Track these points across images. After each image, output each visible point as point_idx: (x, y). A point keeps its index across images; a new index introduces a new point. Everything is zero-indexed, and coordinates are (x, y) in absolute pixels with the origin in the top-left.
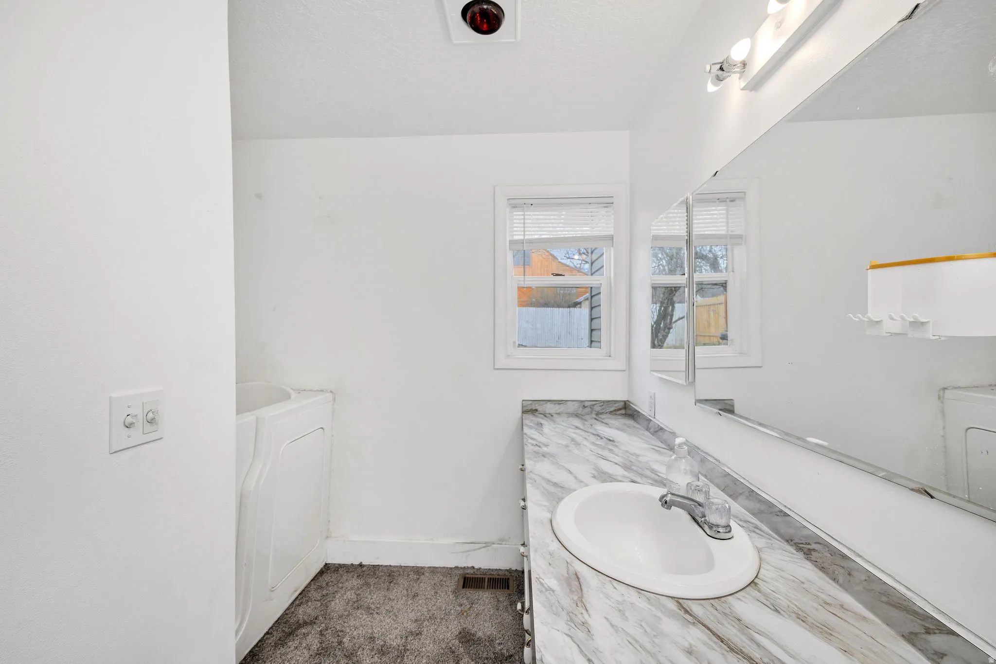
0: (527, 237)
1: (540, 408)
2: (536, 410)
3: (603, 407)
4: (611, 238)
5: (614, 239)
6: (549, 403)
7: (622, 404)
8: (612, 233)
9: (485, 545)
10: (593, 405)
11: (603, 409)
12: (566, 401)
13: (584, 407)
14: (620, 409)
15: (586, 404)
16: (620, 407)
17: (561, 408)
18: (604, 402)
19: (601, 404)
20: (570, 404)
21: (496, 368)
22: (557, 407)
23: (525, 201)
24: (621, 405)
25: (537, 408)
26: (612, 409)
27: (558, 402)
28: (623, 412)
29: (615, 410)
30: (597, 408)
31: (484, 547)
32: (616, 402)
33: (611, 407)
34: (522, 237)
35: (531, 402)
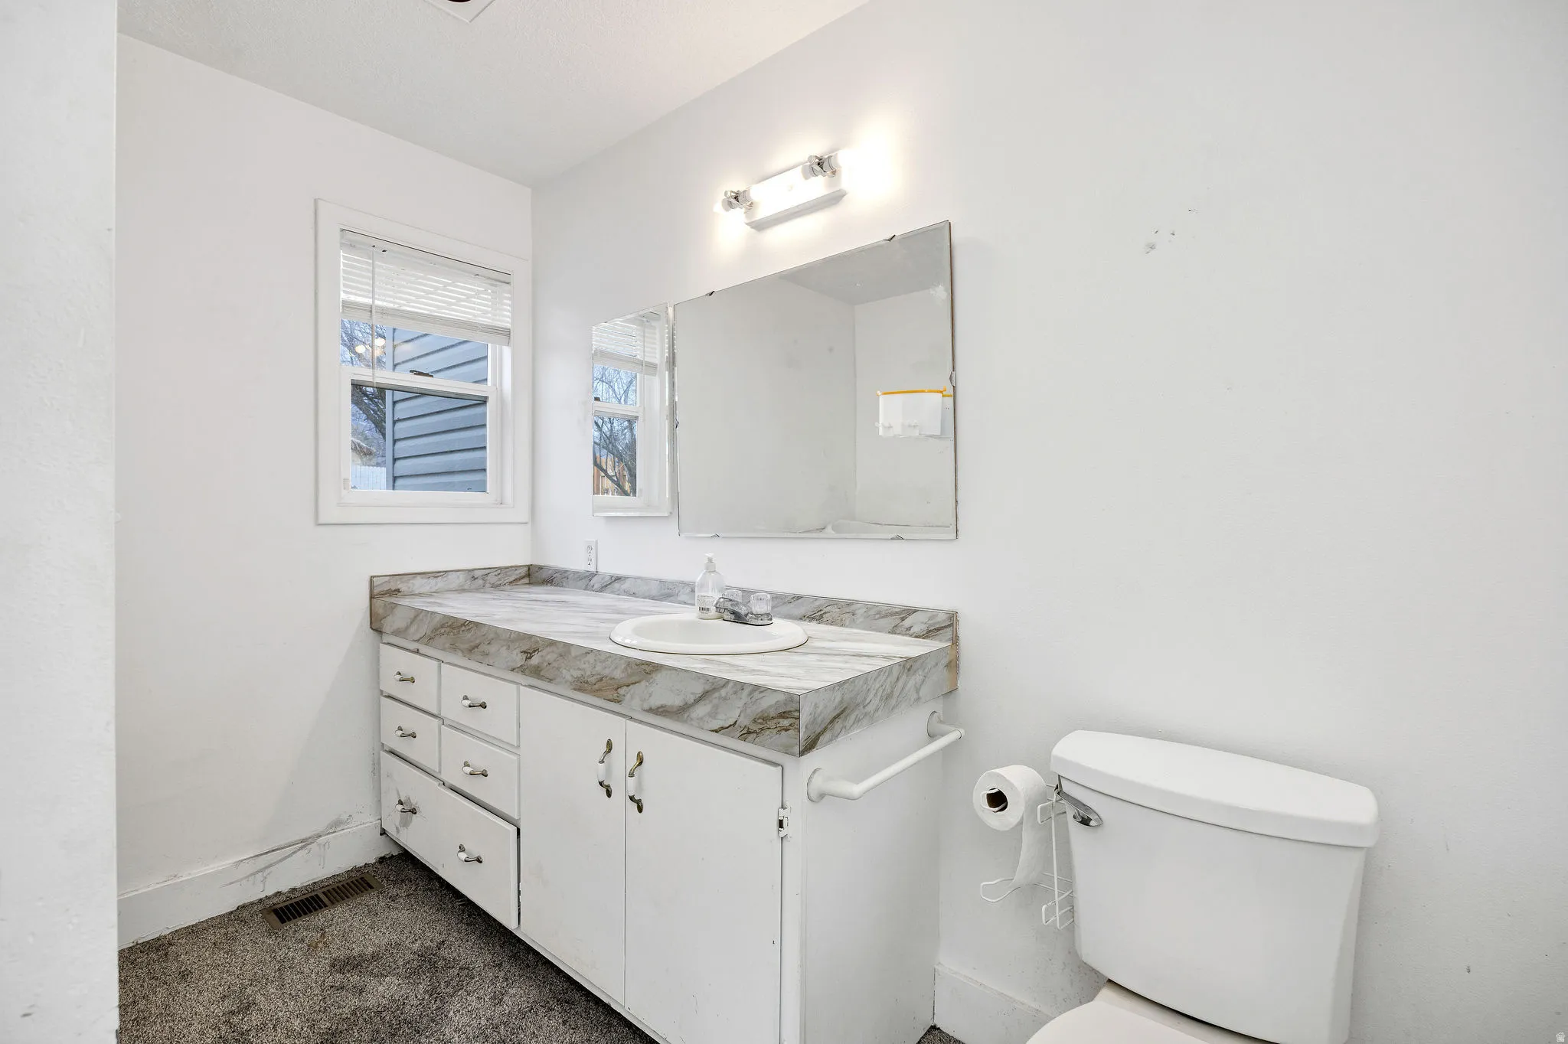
0: (378, 303)
1: (403, 587)
2: (398, 591)
3: (500, 576)
4: (507, 333)
5: (512, 334)
6: (419, 577)
7: (526, 569)
8: (509, 326)
9: (300, 845)
10: (487, 575)
11: (500, 580)
12: (446, 572)
13: (474, 578)
14: (522, 578)
15: (477, 574)
16: (523, 574)
17: (440, 583)
18: (500, 568)
19: (496, 573)
20: (452, 576)
21: (320, 522)
22: (433, 581)
23: (374, 242)
24: (523, 571)
25: (399, 587)
26: (512, 579)
27: (433, 575)
28: (526, 580)
29: (516, 580)
30: (492, 579)
31: (301, 848)
32: (517, 567)
33: (510, 576)
34: (369, 301)
35: (388, 578)
